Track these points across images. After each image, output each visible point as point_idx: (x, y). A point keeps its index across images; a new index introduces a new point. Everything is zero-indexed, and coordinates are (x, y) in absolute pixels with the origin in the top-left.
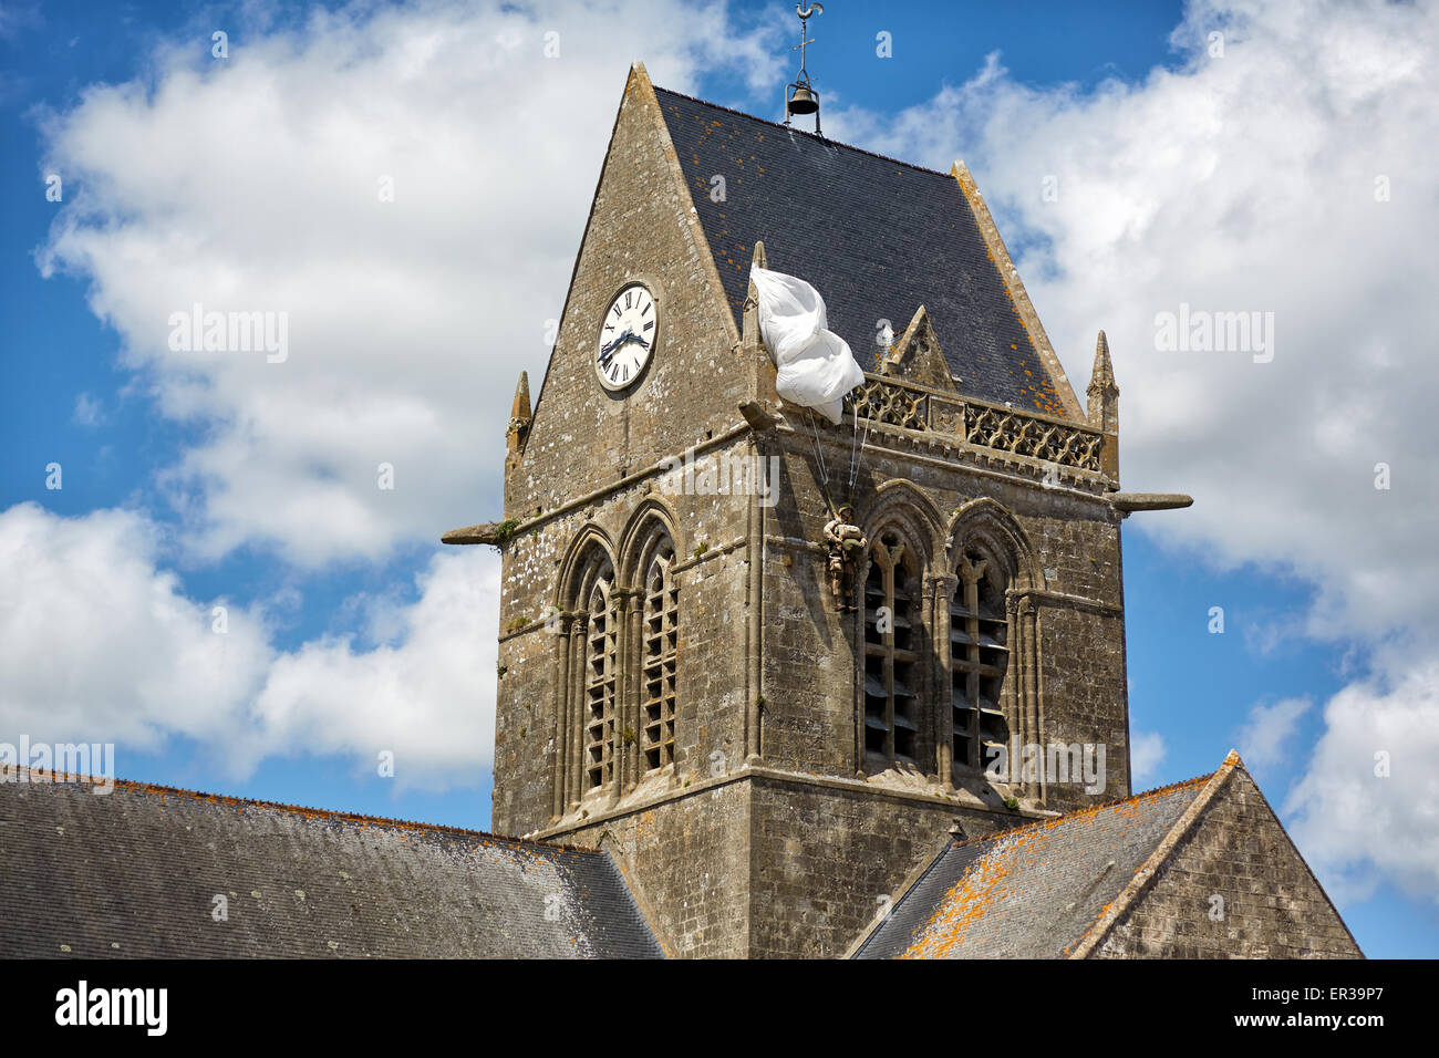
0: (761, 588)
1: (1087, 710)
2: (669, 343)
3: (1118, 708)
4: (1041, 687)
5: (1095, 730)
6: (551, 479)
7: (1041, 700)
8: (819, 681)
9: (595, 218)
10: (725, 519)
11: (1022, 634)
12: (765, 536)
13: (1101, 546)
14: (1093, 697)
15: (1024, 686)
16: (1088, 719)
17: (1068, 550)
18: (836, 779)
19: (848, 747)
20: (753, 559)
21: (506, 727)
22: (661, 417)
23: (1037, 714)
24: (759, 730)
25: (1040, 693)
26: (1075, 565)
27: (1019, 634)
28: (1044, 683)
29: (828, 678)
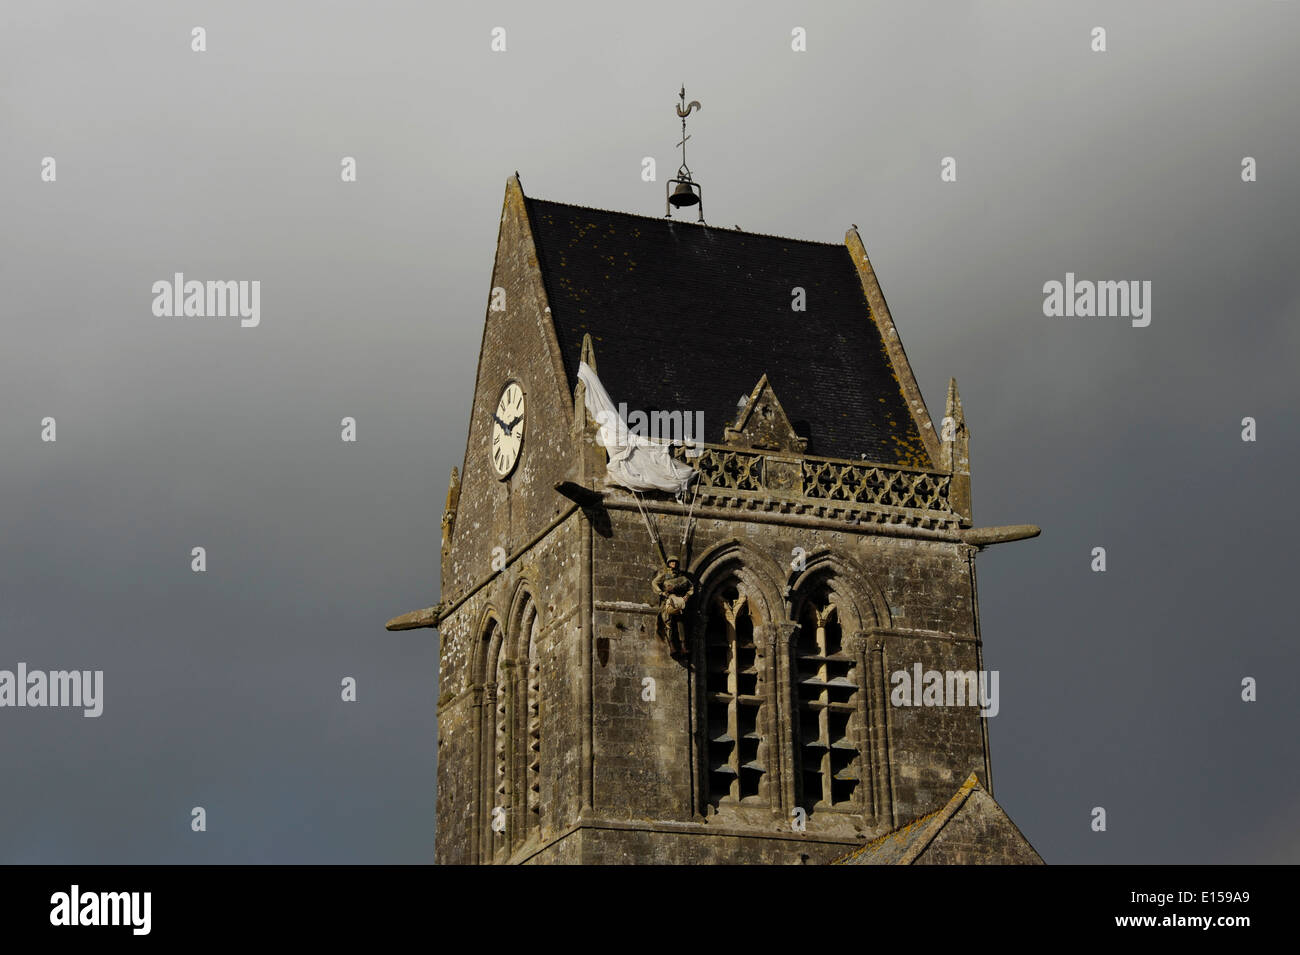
0: (591, 651)
1: (941, 739)
2: (533, 433)
3: (974, 735)
4: (890, 720)
5: (950, 757)
6: (468, 564)
7: (890, 733)
8: (652, 733)
9: (490, 323)
10: (566, 590)
11: (871, 671)
12: (595, 602)
13: (952, 581)
14: (947, 725)
15: (874, 720)
16: (942, 747)
17: (916, 587)
18: (673, 822)
19: (684, 792)
20: (585, 625)
21: (442, 795)
22: (530, 500)
23: (887, 746)
24: (592, 782)
25: (890, 726)
26: (925, 601)
27: (868, 671)
28: (893, 715)
29: (662, 730)
